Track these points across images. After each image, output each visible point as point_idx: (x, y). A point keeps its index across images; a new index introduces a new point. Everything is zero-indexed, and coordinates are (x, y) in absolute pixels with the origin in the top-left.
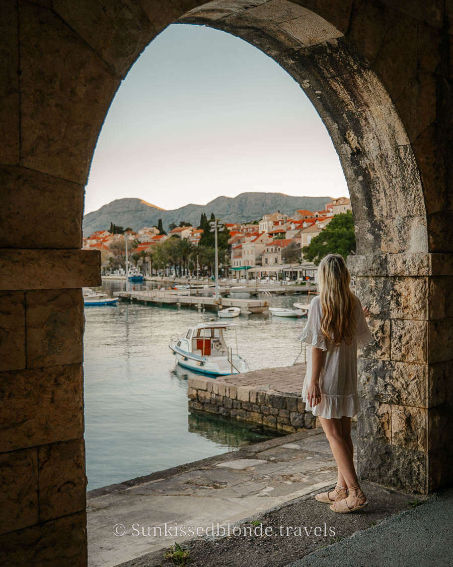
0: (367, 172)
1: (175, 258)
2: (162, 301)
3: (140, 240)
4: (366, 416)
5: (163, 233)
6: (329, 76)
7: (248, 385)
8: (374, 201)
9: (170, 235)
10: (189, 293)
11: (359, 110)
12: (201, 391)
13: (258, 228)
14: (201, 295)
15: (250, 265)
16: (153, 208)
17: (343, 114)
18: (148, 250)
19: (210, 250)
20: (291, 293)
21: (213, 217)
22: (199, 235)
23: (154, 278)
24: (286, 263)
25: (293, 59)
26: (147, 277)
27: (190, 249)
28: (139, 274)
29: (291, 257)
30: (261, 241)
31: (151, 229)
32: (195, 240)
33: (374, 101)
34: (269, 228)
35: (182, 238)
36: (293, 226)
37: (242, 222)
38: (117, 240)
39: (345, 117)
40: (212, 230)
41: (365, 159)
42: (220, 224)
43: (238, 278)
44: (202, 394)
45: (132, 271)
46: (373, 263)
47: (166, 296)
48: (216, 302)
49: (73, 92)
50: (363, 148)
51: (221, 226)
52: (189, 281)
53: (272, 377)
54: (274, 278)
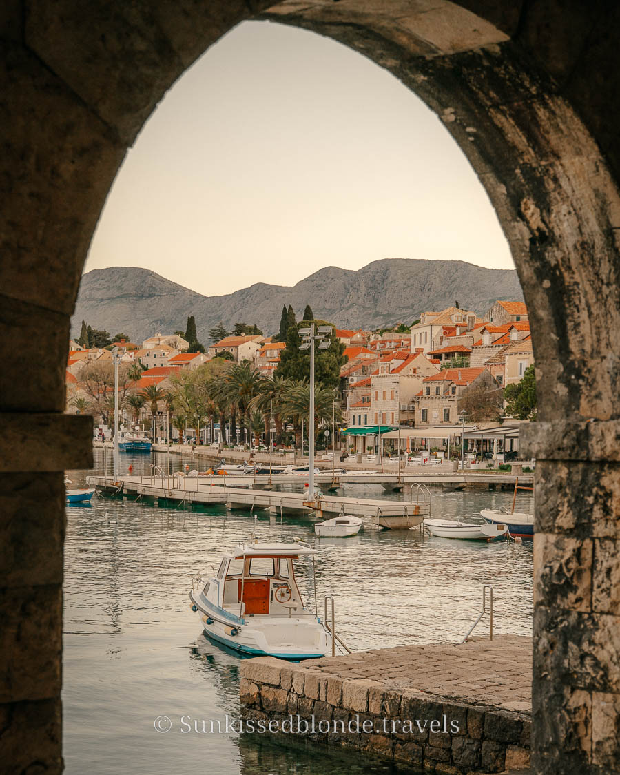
0: (558, 273)
1: (222, 404)
2: (192, 499)
3: (145, 362)
4: (546, 711)
5: (196, 348)
6: (489, 103)
7: (367, 677)
8: (570, 325)
9: (212, 353)
10: (250, 481)
11: (543, 163)
12: (267, 688)
13: (409, 340)
14: (278, 488)
15: (388, 424)
16: (176, 290)
17: (515, 169)
18: (164, 384)
19: (299, 388)
20: (475, 487)
21: (308, 314)
22: (276, 353)
23: (175, 448)
24: (468, 420)
25: (425, 73)
26: (161, 445)
27: (256, 386)
28: (142, 438)
29: (480, 408)
30: (415, 371)
31: (170, 338)
32: (268, 365)
33: (568, 148)
34: (432, 341)
35: (240, 359)
36: (487, 339)
37: (373, 327)
38: (94, 362)
39: (519, 175)
40: (304, 347)
41: (555, 249)
42: (321, 334)
43: (361, 451)
44: (269, 694)
45: (126, 430)
46: (564, 437)
47: (201, 488)
48: (308, 504)
49: (55, 173)
50: (551, 231)
51: (323, 337)
52: (252, 455)
53: (417, 663)
54: (440, 455)
